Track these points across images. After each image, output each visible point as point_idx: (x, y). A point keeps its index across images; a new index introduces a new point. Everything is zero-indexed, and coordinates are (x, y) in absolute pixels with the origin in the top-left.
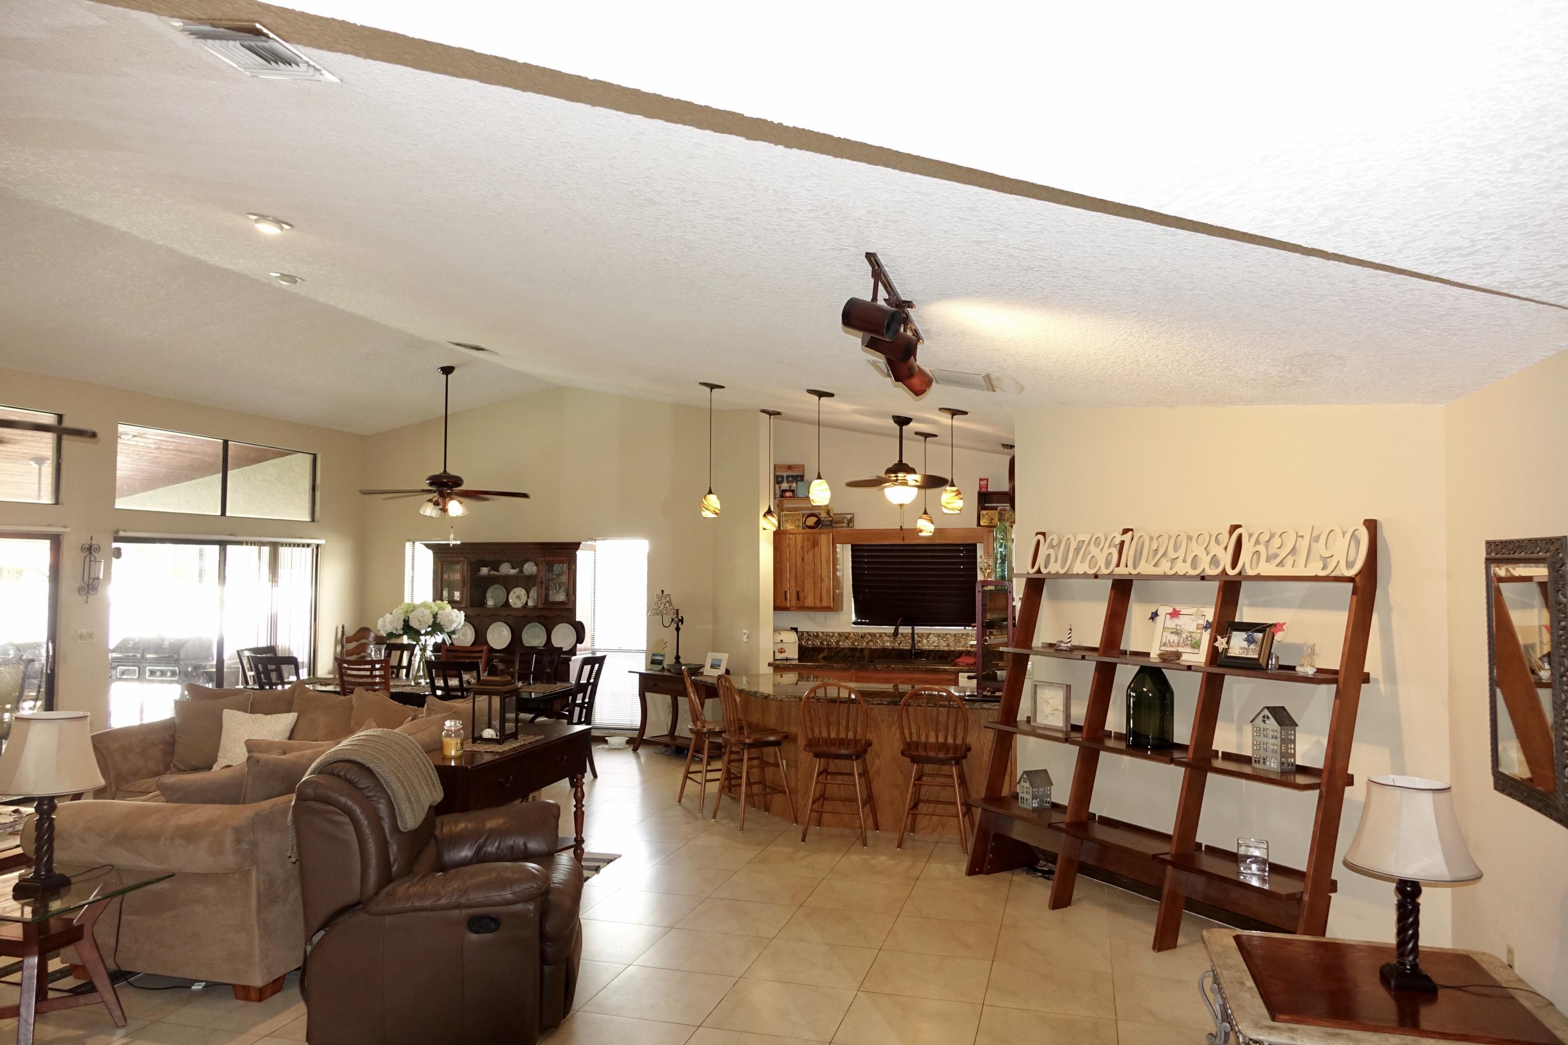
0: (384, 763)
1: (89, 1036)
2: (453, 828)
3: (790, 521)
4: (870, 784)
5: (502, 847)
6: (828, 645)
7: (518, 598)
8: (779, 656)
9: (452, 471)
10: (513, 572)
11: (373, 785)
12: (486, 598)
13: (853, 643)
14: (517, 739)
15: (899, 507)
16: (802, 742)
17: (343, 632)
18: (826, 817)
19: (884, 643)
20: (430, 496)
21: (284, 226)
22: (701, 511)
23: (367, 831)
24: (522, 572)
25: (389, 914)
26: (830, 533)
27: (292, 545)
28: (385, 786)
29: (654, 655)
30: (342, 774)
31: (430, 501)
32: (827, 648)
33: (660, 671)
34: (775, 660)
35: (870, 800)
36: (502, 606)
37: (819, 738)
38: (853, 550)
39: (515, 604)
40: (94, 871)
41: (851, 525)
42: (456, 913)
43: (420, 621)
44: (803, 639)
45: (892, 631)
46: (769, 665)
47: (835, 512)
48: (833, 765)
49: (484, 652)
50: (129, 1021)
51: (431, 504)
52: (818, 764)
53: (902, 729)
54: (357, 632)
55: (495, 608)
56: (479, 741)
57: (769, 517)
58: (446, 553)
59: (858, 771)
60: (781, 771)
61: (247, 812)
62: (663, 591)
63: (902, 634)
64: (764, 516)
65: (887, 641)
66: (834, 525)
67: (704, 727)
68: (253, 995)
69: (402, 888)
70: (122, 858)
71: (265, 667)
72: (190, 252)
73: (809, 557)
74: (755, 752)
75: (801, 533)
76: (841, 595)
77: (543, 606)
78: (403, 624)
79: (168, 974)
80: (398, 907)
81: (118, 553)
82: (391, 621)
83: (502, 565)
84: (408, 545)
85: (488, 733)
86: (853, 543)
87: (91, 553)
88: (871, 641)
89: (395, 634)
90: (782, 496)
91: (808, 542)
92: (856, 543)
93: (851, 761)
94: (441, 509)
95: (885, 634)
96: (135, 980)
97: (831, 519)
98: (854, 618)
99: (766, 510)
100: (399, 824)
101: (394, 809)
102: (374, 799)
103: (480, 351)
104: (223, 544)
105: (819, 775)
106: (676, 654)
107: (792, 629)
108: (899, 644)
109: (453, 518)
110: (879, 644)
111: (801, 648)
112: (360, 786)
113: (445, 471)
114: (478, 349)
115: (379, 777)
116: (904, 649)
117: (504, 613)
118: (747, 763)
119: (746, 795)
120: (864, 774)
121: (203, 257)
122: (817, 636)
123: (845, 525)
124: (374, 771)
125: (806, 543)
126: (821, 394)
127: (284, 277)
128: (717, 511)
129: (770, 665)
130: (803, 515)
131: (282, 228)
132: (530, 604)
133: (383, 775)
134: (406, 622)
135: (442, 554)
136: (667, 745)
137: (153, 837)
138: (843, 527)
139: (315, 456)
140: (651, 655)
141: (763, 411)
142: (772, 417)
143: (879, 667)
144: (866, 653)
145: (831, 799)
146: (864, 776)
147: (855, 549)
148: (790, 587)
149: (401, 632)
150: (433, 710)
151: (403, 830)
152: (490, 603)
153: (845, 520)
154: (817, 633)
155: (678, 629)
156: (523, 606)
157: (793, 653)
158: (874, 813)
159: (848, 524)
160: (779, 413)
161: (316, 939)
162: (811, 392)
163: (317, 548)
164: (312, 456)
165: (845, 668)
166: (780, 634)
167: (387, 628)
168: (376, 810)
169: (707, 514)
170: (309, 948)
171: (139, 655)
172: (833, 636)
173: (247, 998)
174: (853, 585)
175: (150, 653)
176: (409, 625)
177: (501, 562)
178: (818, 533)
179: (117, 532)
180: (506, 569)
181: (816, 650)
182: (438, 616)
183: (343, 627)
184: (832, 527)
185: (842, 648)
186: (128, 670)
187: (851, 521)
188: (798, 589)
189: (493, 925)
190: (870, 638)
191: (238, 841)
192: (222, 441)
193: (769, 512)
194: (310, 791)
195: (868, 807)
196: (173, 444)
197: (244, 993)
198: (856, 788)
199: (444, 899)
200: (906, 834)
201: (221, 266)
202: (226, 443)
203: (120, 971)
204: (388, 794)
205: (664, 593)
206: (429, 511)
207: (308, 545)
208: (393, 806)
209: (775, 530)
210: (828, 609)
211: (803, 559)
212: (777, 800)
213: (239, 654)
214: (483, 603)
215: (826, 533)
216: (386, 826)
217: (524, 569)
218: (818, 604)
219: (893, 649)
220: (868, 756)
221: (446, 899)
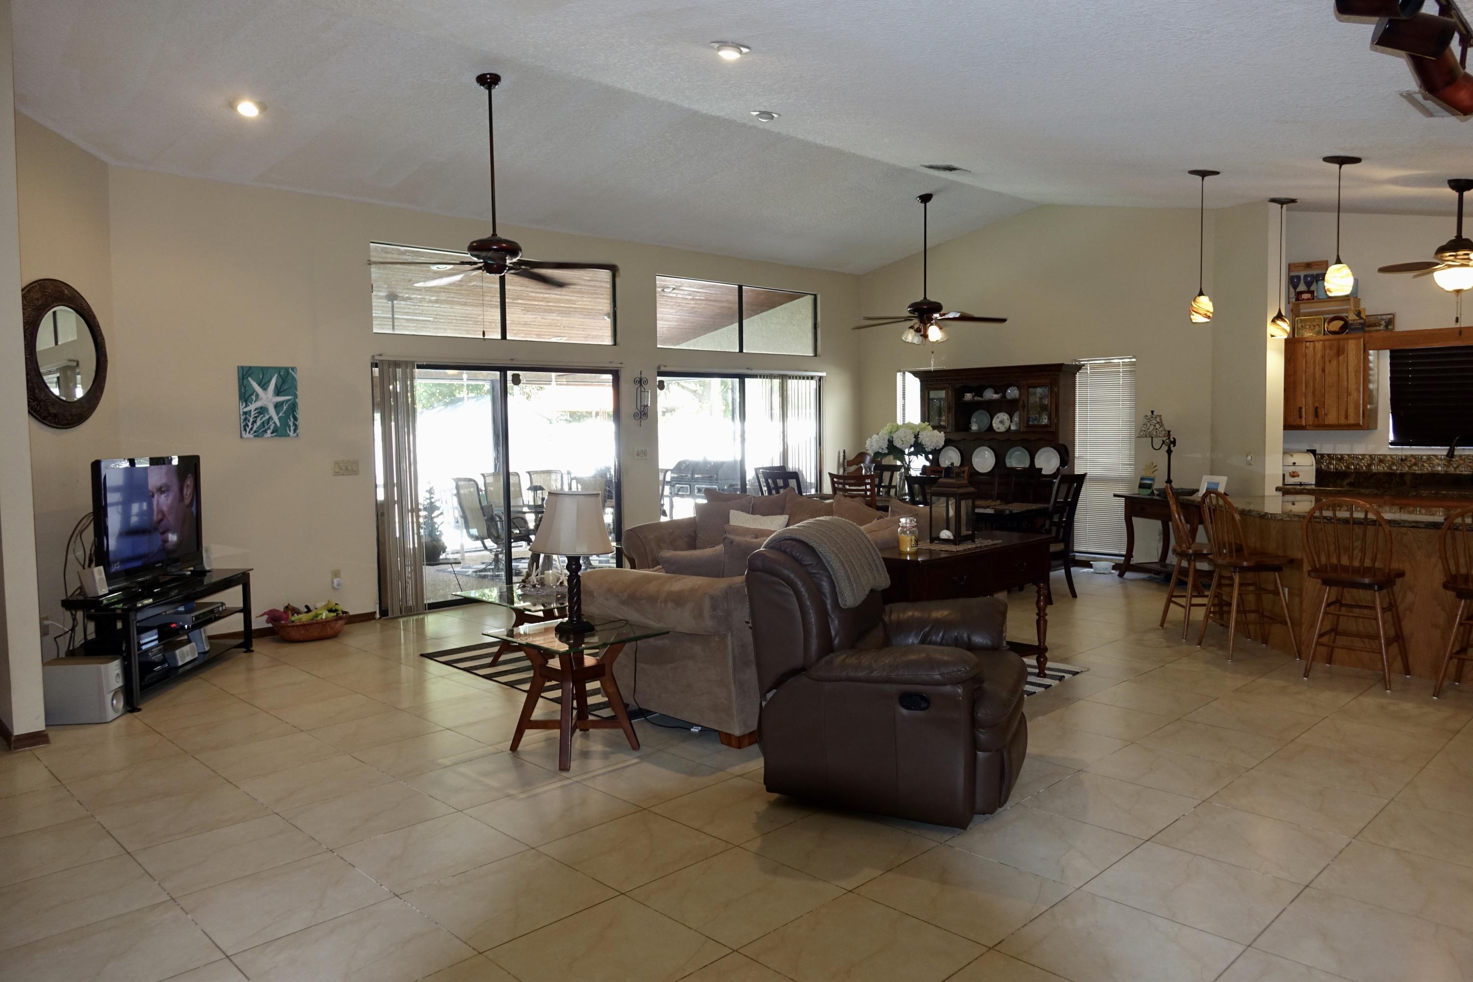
0: (826, 544)
1: (612, 753)
2: (901, 615)
3: (1307, 327)
4: (1400, 622)
5: (946, 637)
6: (1355, 469)
7: (1001, 422)
8: (1290, 480)
9: (931, 298)
10: (996, 396)
11: (815, 564)
12: (970, 423)
13: (1390, 467)
14: (974, 541)
15: (1454, 295)
16: (1306, 567)
17: (844, 456)
18: (1339, 654)
19: (1434, 467)
20: (910, 323)
21: (742, 49)
22: (1190, 314)
23: (808, 603)
24: (1005, 397)
25: (830, 680)
26: (1359, 338)
27: (798, 378)
28: (826, 564)
29: (1142, 479)
30: (788, 550)
31: (912, 327)
32: (1354, 472)
33: (1149, 495)
34: (1284, 484)
35: (1398, 638)
36: (986, 431)
37: (1326, 565)
38: (1391, 358)
39: (999, 428)
40: (611, 622)
41: (1390, 327)
42: (887, 687)
43: (903, 441)
44: (1323, 463)
45: (1445, 453)
46: (1276, 490)
47: (1367, 314)
48: (1352, 595)
49: (966, 472)
50: (641, 747)
51: (912, 331)
52: (1328, 594)
53: (1445, 559)
54: (857, 457)
55: (978, 433)
56: (936, 542)
57: (1279, 322)
58: (932, 380)
59: (1381, 604)
60: (1280, 599)
61: (722, 583)
62: (1152, 412)
63: (1461, 456)
64: (1273, 321)
65: (1439, 465)
66: (1367, 329)
67: (1189, 548)
68: (734, 742)
69: (839, 659)
70: (632, 615)
71: (775, 483)
72: (686, 104)
73: (1331, 367)
74: (1250, 576)
75: (1321, 340)
76: (1375, 411)
77: (1025, 430)
78: (887, 443)
79: (671, 715)
80: (834, 674)
81: (661, 386)
82: (877, 441)
83: (986, 391)
84: (899, 375)
85: (945, 534)
86: (1392, 348)
87: (641, 385)
88: (1415, 464)
89: (881, 453)
90: (1297, 300)
91: (1330, 349)
92: (1396, 348)
93: (1372, 591)
94: (921, 335)
95: (1435, 456)
96: (651, 718)
97: (1362, 321)
98: (1391, 437)
99: (1275, 314)
100: (840, 602)
101: (835, 587)
102: (818, 576)
103: (953, 172)
104: (742, 377)
105: (1328, 605)
106: (1167, 478)
107: (1309, 451)
108: (1455, 468)
109: (933, 342)
110: (1427, 468)
111: (1319, 473)
112: (805, 563)
113: (925, 298)
114: (951, 169)
115: (820, 555)
116: (1462, 474)
117: (989, 437)
118: (1239, 590)
119: (1237, 622)
120: (1391, 607)
121: (696, 107)
122: (1341, 458)
123: (1382, 328)
124: (816, 550)
125: (1328, 351)
126: (1342, 161)
127: (763, 114)
128: (1209, 314)
129: (1278, 489)
130: (1325, 320)
131: (741, 52)
132: (1013, 428)
133: (825, 554)
134: (890, 442)
135: (928, 380)
136: (1158, 573)
137: (652, 599)
138: (1380, 330)
139: (815, 295)
140: (1139, 479)
141: (1273, 200)
142: (1285, 206)
143: (1425, 493)
144: (1408, 479)
145: (1346, 634)
146: (1390, 610)
147: (1395, 357)
148: (1306, 403)
149: (886, 451)
150: (897, 512)
151: (843, 607)
152: (974, 427)
153: (1383, 322)
154: (1342, 455)
155: (1169, 452)
156: (1007, 431)
157: (1308, 477)
158: (1404, 654)
159: (1387, 326)
160: (1293, 201)
161: (769, 696)
162: (1329, 159)
163: (820, 380)
164: (813, 296)
165: (1376, 494)
166: (1292, 456)
167: (874, 448)
168: (818, 587)
169: (1197, 318)
170: (764, 704)
171: (689, 475)
172: (1363, 459)
173: (729, 744)
174: (1391, 399)
175: (698, 474)
176: (893, 445)
177: (985, 388)
178: (1344, 339)
179: (659, 367)
180: (990, 395)
181: (1339, 476)
182: (919, 436)
183: (844, 452)
184: (1365, 331)
185: (1375, 474)
186: (683, 487)
187: (1390, 322)
188: (1317, 405)
189: (924, 705)
190: (1413, 460)
191: (714, 608)
192: (737, 286)
193: (1279, 316)
194: (759, 563)
195: (1395, 648)
196: (703, 295)
197: (727, 739)
198: (1378, 624)
199: (876, 672)
200: (1446, 683)
201: (713, 114)
202: (740, 288)
203: (640, 709)
204: (829, 573)
205: (1154, 413)
206: (911, 337)
207: (812, 378)
208: (834, 583)
209: (1286, 337)
210: (1356, 426)
211: (1324, 370)
212: (1276, 630)
213: (757, 470)
214: (967, 428)
215: (1354, 338)
216: (829, 602)
217: (1007, 394)
218: (1343, 421)
219: (1446, 475)
220: (1397, 588)
221: (878, 673)
